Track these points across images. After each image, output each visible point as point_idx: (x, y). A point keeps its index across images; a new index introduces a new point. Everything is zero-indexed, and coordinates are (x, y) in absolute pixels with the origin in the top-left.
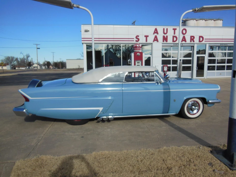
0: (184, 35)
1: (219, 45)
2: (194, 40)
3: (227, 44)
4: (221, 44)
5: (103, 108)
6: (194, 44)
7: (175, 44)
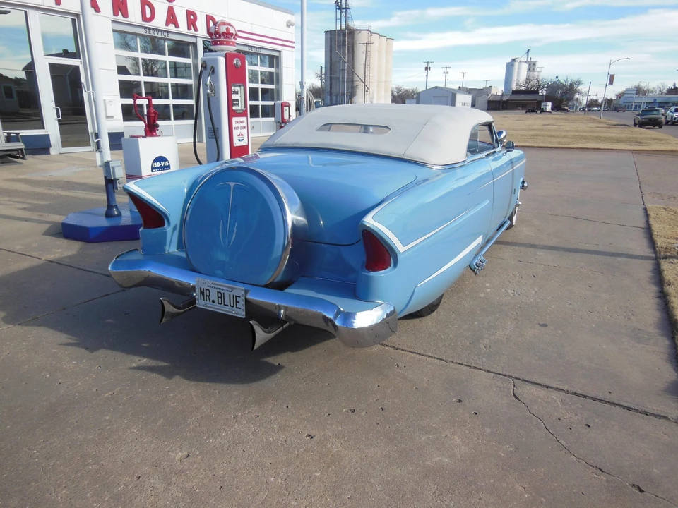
0: (171, 4)
1: (246, 49)
2: (197, 23)
3: (260, 48)
4: (249, 46)
5: (481, 236)
6: (196, 37)
7: (149, 29)
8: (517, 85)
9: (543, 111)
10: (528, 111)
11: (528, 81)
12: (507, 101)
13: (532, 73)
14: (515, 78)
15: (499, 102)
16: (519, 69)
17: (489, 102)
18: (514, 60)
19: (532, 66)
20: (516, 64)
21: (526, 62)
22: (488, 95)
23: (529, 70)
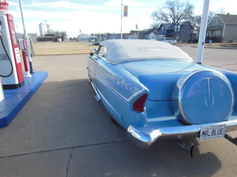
8: (45, 32)
9: (59, 41)
10: (54, 42)
11: (48, 31)
12: (44, 39)
13: (48, 28)
14: (43, 30)
15: (41, 39)
16: (44, 27)
17: (38, 39)
18: (41, 23)
19: (48, 26)
20: (42, 25)
21: (46, 24)
22: (36, 36)
23: (47, 27)
